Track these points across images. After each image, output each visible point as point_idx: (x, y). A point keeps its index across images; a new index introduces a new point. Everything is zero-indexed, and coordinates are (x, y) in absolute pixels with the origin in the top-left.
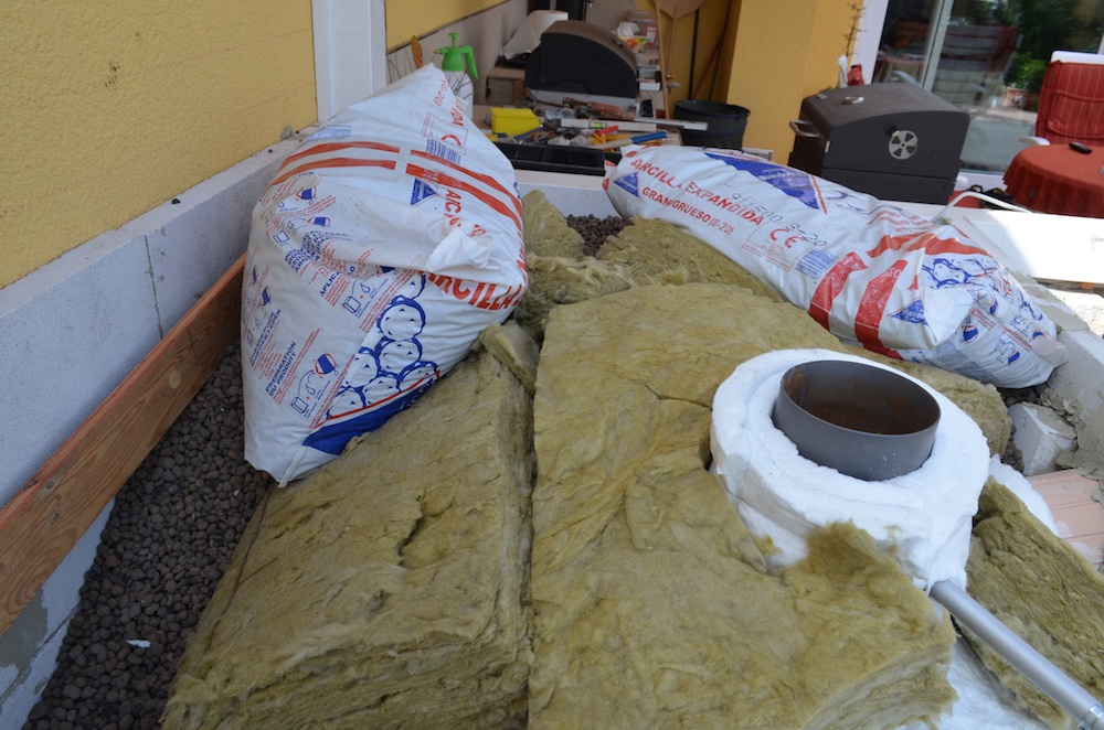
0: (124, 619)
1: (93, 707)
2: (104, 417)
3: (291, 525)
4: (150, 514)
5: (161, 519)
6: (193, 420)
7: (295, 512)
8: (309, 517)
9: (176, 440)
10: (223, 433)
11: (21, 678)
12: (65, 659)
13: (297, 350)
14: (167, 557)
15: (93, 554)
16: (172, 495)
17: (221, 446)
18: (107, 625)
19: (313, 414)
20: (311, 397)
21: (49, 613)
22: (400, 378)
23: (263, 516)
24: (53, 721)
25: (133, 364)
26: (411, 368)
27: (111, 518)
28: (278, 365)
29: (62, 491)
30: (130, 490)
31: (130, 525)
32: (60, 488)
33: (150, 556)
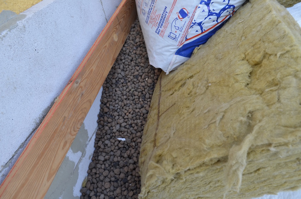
0: (115, 131)
1: (110, 164)
2: (93, 53)
3: (177, 89)
4: (116, 91)
5: (120, 93)
6: (125, 54)
7: (177, 83)
8: (184, 84)
9: (120, 62)
10: (137, 57)
11: (83, 155)
12: (97, 147)
13: (168, 10)
14: (125, 107)
15: (99, 108)
16: (122, 83)
17: (137, 62)
18: (109, 133)
19: (179, 39)
20: (178, 31)
21: (88, 131)
22: (218, 15)
23: (160, 87)
24: (97, 169)
25: (99, 33)
26: (224, 9)
27: (103, 94)
28: (160, 19)
29: (82, 84)
30: (107, 83)
31: (110, 96)
32: (81, 83)
33: (119, 107)
